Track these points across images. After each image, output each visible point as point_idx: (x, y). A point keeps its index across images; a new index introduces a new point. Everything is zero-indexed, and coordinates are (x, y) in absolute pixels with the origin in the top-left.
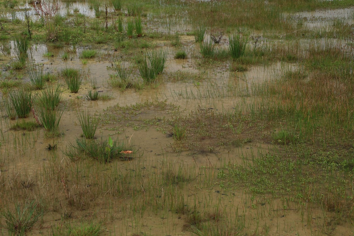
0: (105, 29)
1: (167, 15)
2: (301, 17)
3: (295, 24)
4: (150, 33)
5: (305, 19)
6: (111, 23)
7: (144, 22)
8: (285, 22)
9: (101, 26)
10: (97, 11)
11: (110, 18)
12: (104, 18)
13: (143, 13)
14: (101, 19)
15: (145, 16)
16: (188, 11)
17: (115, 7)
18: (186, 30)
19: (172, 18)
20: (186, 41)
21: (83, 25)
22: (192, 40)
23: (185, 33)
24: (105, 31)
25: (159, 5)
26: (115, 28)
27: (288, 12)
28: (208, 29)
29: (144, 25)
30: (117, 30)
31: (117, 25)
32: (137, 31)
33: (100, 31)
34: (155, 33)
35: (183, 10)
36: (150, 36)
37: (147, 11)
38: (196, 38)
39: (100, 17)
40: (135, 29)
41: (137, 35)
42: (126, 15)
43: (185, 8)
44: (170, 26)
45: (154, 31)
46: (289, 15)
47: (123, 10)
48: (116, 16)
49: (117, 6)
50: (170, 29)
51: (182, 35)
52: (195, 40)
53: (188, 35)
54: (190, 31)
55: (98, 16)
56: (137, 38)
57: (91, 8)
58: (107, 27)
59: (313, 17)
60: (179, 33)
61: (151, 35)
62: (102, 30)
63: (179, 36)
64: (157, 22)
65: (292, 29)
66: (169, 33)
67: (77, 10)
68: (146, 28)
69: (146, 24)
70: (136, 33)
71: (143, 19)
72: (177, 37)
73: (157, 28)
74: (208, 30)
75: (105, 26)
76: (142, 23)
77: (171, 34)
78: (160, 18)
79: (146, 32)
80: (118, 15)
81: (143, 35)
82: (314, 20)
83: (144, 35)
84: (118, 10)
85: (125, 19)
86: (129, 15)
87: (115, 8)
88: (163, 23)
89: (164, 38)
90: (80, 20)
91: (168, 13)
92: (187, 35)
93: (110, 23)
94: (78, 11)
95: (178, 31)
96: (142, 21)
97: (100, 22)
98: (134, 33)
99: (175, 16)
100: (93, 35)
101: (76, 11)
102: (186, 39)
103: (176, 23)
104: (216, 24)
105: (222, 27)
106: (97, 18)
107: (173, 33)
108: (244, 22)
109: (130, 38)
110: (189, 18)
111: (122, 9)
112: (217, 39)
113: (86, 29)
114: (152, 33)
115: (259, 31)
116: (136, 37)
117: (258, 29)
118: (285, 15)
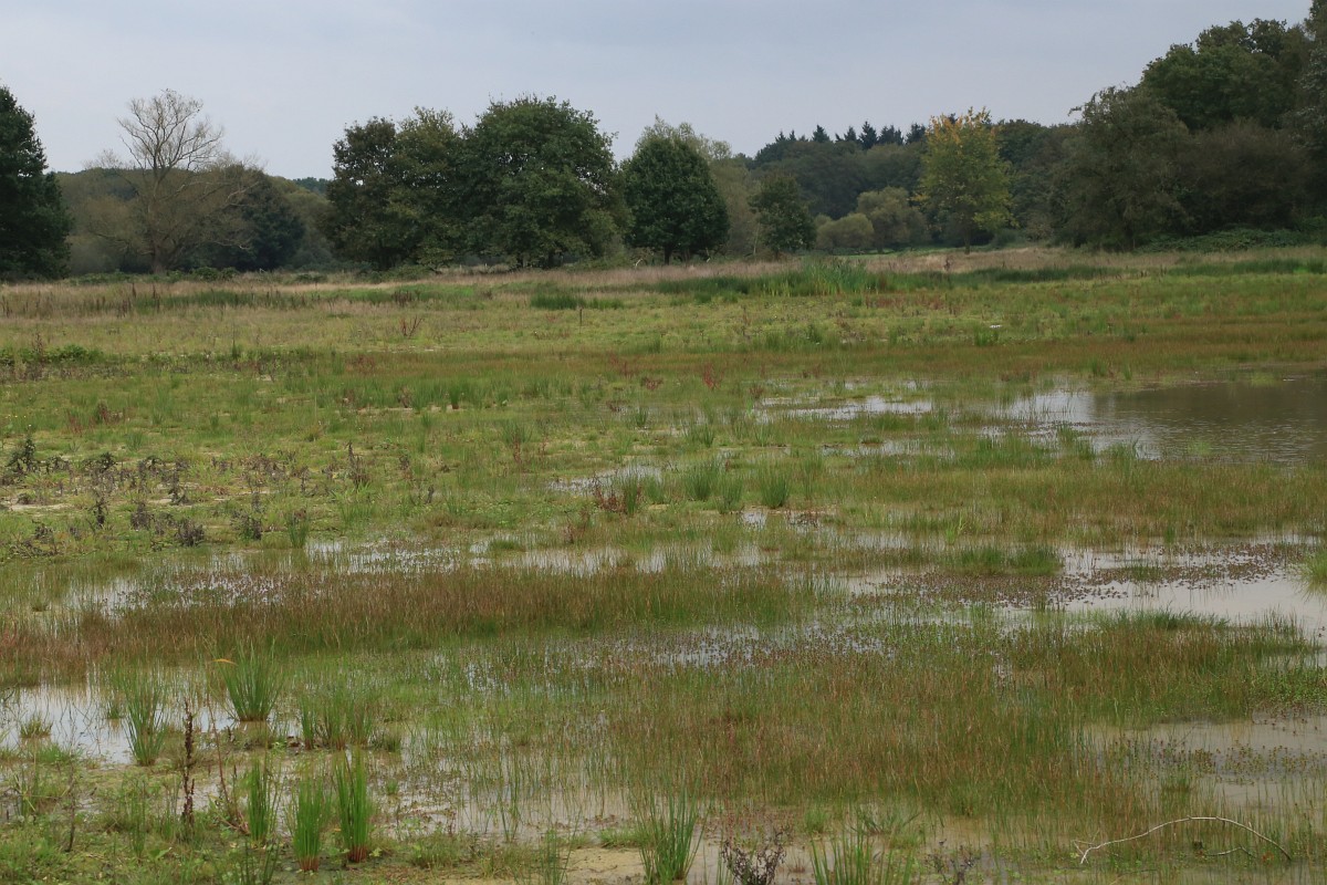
0: (179, 828)
1: (505, 740)
2: (1179, 749)
3: (1150, 787)
4: (410, 839)
5: (1204, 759)
6: (214, 790)
7: (385, 778)
8: (1098, 777)
9: (157, 810)
10: (144, 729)
11: (209, 764)
12: (178, 766)
13: (382, 730)
14: (160, 772)
15: (392, 746)
16: (610, 716)
17: (236, 704)
18: (598, 820)
19: (527, 753)
20: (599, 877)
21: (66, 808)
22: (631, 872)
23: (593, 837)
24: (178, 836)
25: (465, 686)
26: (232, 817)
27: (1114, 724)
28: (712, 811)
29: (385, 798)
30: (241, 830)
31: (244, 801)
32: (344, 830)
33: (152, 840)
34: (436, 837)
35: (583, 713)
36: (410, 854)
37: (400, 719)
38: (647, 864)
39: (158, 760)
40: (334, 822)
41: (346, 851)
42: (294, 745)
43: (595, 700)
44: (515, 799)
45: (432, 827)
46: (1118, 735)
47: (280, 718)
48: (240, 754)
49: (250, 698)
50: (515, 815)
51: (578, 844)
52: (643, 873)
53: (608, 844)
54: (621, 824)
55: (145, 757)
56: (344, 867)
57: (114, 716)
58: (188, 814)
59: (1243, 753)
60: (561, 832)
61: (418, 848)
62: (163, 829)
63: (564, 853)
64: (450, 779)
65: (1138, 813)
66: (511, 838)
67: (38, 726)
68: (391, 811)
69: (392, 792)
70: (339, 842)
71: (380, 762)
72: (552, 859)
73: (449, 814)
74: (708, 820)
75: (180, 811)
76: (375, 788)
77: (521, 843)
78: (470, 757)
79: (393, 834)
80: (248, 748)
81: (376, 853)
82: (1246, 765)
83: (383, 854)
84: (251, 719)
85: (287, 768)
86: (309, 747)
87: (239, 712)
88: (479, 785)
89: (484, 862)
90: (52, 779)
91: (508, 730)
92: (605, 847)
93: (206, 794)
94: (46, 734)
95: (558, 825)
96: (374, 776)
97: (156, 791)
98: (330, 844)
99: (544, 745)
100: (115, 860)
101: (34, 732)
102: (599, 867)
103: (547, 781)
104: (750, 782)
105: (784, 803)
106: (141, 764)
107: (530, 836)
108: (892, 776)
109: (306, 870)
110: (615, 754)
111: (271, 716)
112: (757, 869)
113: (77, 830)
114: (421, 840)
115: (970, 823)
116: (339, 862)
117: (962, 810)
118: (1099, 737)
